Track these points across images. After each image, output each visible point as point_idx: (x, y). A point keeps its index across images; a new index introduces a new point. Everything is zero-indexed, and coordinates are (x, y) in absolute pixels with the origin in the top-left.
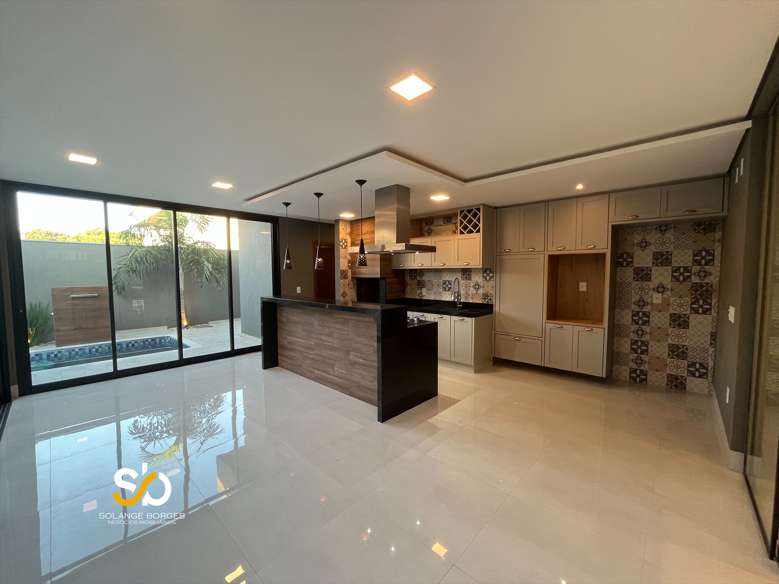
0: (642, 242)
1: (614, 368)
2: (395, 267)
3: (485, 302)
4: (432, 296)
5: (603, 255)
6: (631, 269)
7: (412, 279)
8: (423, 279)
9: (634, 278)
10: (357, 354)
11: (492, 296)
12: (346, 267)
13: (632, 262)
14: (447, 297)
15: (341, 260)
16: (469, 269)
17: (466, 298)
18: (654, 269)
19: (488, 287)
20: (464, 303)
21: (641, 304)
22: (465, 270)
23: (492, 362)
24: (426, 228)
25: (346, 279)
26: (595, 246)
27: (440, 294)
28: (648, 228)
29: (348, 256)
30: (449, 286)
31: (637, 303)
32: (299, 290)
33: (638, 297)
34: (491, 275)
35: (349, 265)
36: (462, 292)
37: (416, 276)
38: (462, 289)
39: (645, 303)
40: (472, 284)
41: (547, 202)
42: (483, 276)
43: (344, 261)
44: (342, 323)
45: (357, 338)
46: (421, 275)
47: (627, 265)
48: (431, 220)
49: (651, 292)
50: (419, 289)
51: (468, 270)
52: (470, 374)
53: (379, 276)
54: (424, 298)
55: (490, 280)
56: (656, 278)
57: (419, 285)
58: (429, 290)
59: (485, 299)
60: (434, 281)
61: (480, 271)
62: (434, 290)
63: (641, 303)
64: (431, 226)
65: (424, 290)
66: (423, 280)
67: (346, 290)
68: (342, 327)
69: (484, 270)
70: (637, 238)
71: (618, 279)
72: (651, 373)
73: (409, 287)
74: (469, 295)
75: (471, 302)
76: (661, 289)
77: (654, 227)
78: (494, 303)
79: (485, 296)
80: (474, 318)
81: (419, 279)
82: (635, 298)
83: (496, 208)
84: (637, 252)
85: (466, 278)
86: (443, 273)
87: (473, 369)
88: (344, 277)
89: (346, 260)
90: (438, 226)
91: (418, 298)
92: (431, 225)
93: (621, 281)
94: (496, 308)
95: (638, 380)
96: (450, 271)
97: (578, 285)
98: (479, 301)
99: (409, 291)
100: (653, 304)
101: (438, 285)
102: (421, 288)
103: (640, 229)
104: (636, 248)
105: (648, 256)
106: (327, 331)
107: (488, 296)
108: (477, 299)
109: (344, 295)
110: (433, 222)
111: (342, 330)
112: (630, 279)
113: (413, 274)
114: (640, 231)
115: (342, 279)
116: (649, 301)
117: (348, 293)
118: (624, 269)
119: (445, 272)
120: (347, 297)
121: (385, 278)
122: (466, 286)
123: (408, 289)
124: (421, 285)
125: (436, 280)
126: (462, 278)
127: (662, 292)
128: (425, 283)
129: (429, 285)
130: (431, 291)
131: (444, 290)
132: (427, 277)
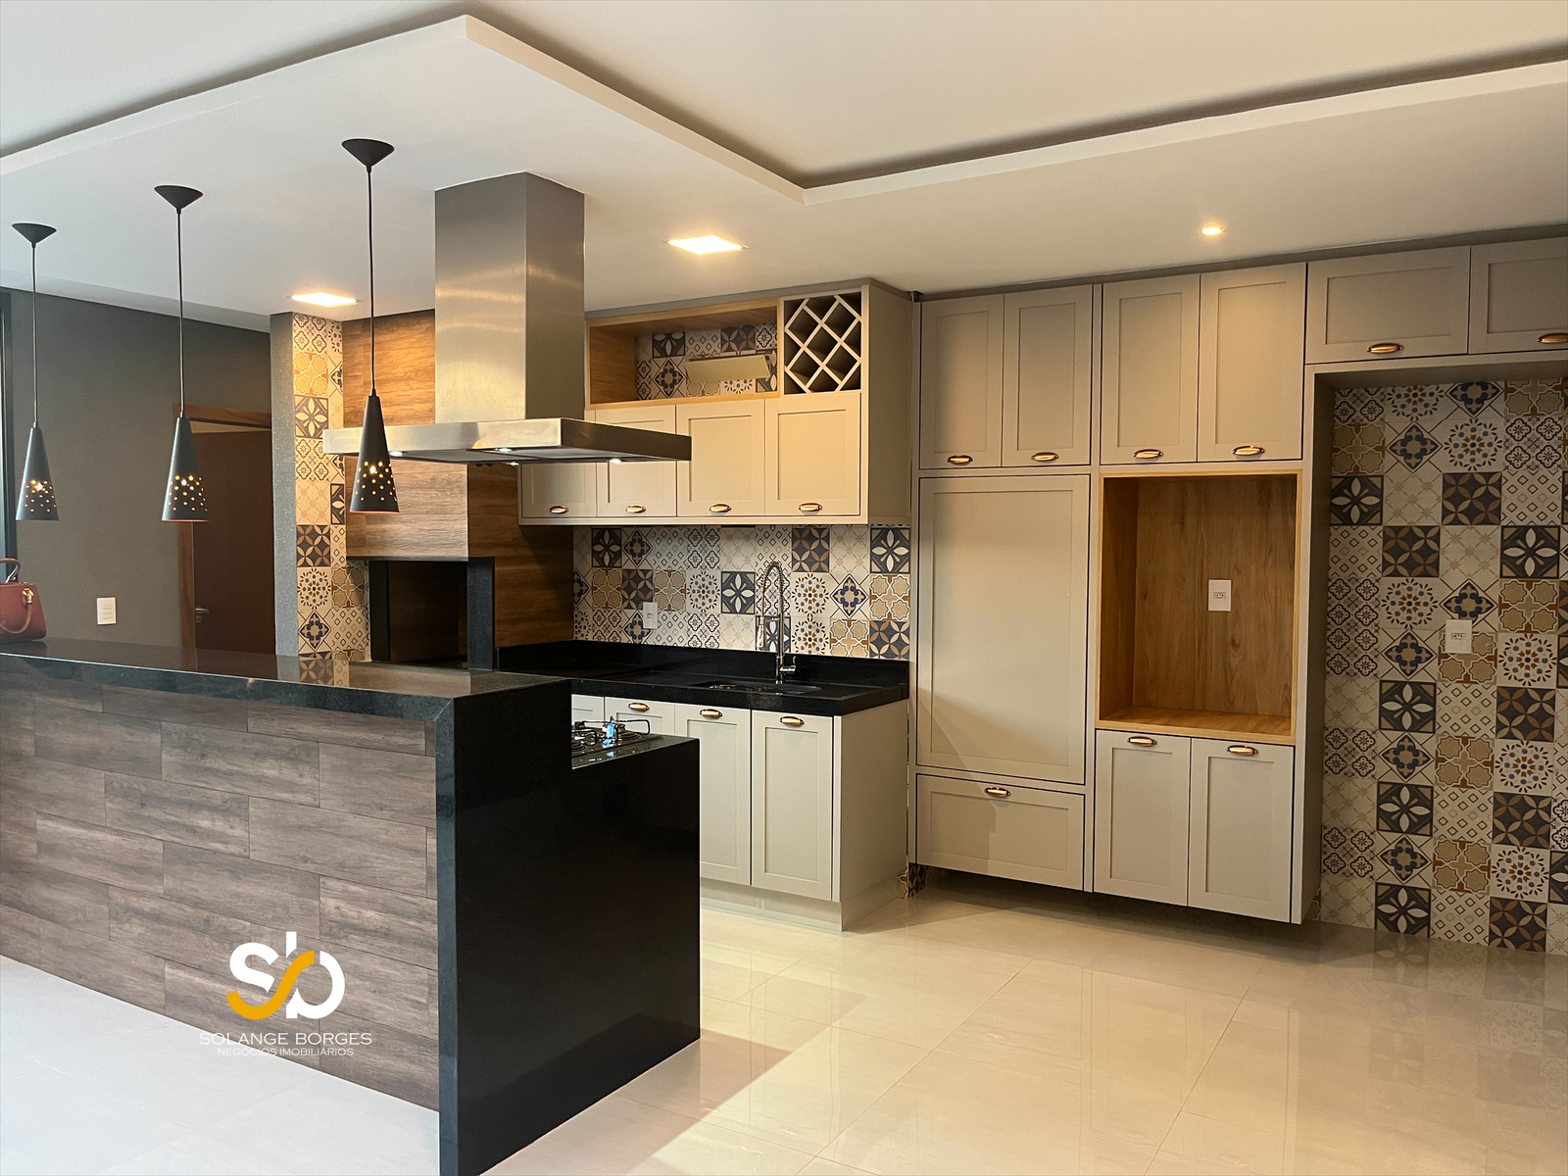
0: (1408, 439)
1: (1325, 888)
2: (534, 515)
3: (880, 653)
4: (682, 633)
5: (1289, 482)
6: (1375, 533)
7: (602, 565)
8: (644, 566)
9: (1386, 564)
10: (354, 888)
11: (907, 633)
12: (322, 514)
13: (1378, 508)
14: (738, 636)
15: (300, 484)
16: (821, 529)
17: (810, 639)
18: (1448, 533)
19: (890, 598)
20: (802, 659)
21: (1409, 655)
22: (806, 533)
23: (906, 885)
24: (657, 366)
25: (322, 564)
26: (1261, 451)
27: (714, 624)
28: (1427, 390)
29: (333, 471)
30: (748, 593)
31: (1396, 654)
32: (106, 611)
33: (1397, 632)
34: (902, 551)
35: (338, 504)
36: (796, 617)
37: (618, 555)
38: (793, 605)
39: (1421, 655)
40: (832, 587)
41: (1097, 281)
42: (874, 558)
43: (312, 492)
44: (291, 758)
45: (354, 821)
46: (637, 548)
47: (1363, 521)
48: (678, 336)
49: (1440, 611)
50: (629, 607)
51: (815, 534)
52: (826, 936)
53: (462, 553)
54: (650, 641)
55: (896, 570)
56: (1455, 565)
57: (629, 590)
58: (669, 609)
59: (879, 643)
60: (691, 573)
61: (860, 539)
62: (689, 608)
63: (1408, 653)
64: (676, 360)
65: (650, 608)
66: (645, 572)
67: (322, 611)
68: (288, 773)
69: (876, 533)
70: (1394, 425)
71: (1334, 568)
72: (1441, 899)
73: (589, 597)
74: (820, 627)
75: (828, 653)
76: (1469, 605)
77: (1446, 387)
78: (912, 659)
79: (881, 631)
80: (838, 719)
81: (630, 566)
82: (1389, 634)
83: (918, 296)
84: (1394, 471)
85: (810, 562)
86: (721, 542)
87: (839, 917)
88: (313, 556)
89: (325, 486)
90: (703, 358)
91: (625, 639)
92: (674, 353)
93: (1342, 576)
94: (922, 679)
95: (1402, 924)
96: (747, 538)
97: (1204, 589)
98: (855, 648)
99: (590, 614)
100: (1446, 656)
101: (704, 591)
102: (639, 602)
103: (1404, 391)
104: (1389, 459)
105: (1428, 486)
106: (220, 790)
107: (890, 632)
108: (849, 641)
109: (315, 629)
110: (682, 341)
111: (289, 786)
112: (1375, 568)
113: (607, 548)
114: (1403, 400)
115: (305, 564)
116: (1433, 645)
117: (329, 621)
118: (1355, 532)
119: (730, 538)
120: (329, 639)
121: (487, 563)
122: (810, 595)
123: (587, 606)
124: (638, 589)
125: (697, 571)
126: (794, 561)
127: (1474, 614)
128: (651, 582)
129: (670, 591)
130: (677, 613)
131: (726, 609)
132: (662, 559)
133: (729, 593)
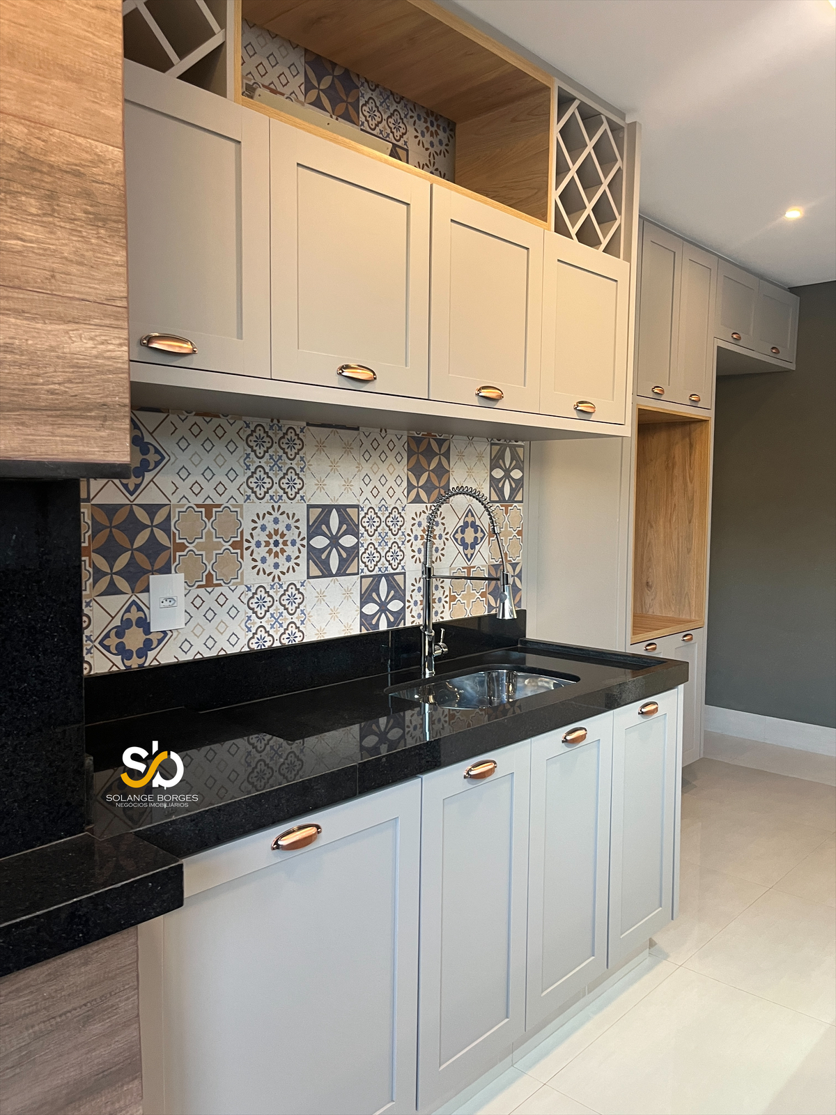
8: (150, 496)
14: (334, 614)
19: (507, 534)
26: (699, 399)
27: (294, 599)
30: (348, 541)
34: (516, 474)
38: (409, 553)
40: (452, 523)
42: (494, 482)
54: (167, 655)
55: (512, 499)
57: (111, 552)
58: (209, 582)
60: (253, 510)
61: (480, 457)
62: (251, 578)
65: (166, 585)
66: (152, 509)
69: (495, 450)
75: (448, 616)
78: (525, 607)
86: (308, 452)
98: (474, 604)
102: (137, 577)
108: (469, 595)
124: (134, 548)
125: (265, 506)
126: (410, 487)
128: (167, 531)
129: (208, 547)
130: (224, 589)
131: (315, 571)
132: (190, 480)
133: (320, 542)
